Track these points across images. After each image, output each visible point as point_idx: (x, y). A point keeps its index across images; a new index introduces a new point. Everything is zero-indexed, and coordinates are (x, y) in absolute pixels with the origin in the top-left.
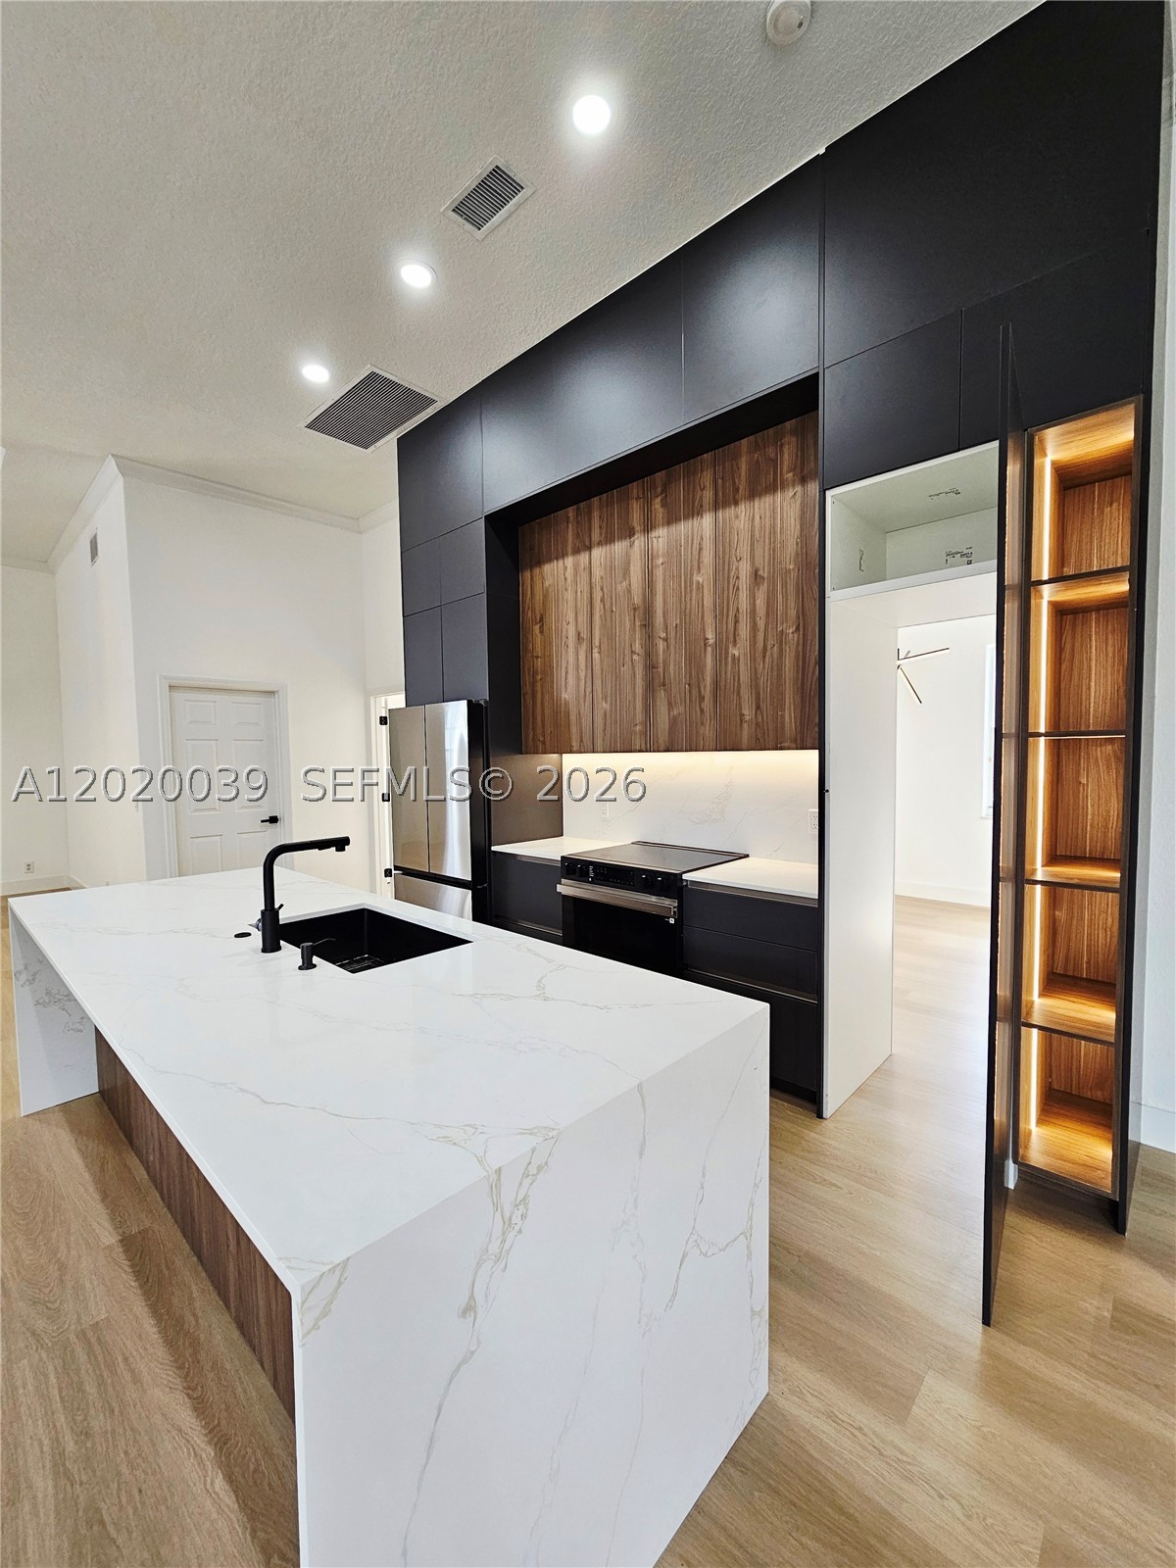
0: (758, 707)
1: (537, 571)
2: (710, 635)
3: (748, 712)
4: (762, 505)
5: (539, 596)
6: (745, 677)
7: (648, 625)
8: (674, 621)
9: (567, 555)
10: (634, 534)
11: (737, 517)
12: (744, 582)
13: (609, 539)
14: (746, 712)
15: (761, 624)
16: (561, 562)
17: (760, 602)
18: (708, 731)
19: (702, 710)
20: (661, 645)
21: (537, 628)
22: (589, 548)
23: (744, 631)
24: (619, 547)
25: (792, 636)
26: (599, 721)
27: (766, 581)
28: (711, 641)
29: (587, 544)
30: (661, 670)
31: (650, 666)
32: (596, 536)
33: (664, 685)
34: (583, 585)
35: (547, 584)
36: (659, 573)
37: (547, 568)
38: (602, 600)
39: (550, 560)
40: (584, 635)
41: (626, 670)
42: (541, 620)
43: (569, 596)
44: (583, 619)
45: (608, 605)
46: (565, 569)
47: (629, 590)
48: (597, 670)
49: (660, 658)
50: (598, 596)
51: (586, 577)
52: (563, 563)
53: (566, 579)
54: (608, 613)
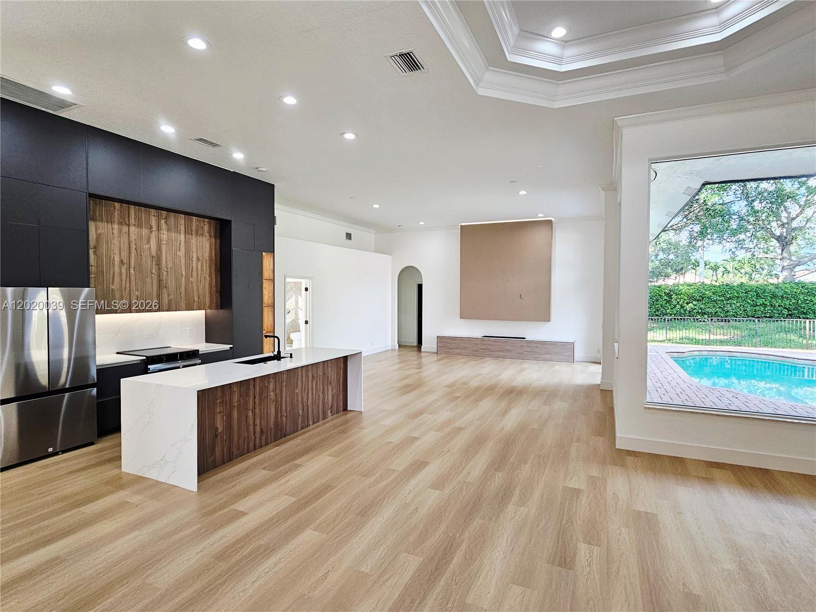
0: (199, 298)
2: (184, 273)
3: (196, 299)
4: (199, 239)
6: (195, 288)
7: (159, 264)
8: (170, 265)
9: (114, 223)
10: (152, 229)
11: (192, 238)
12: (195, 259)
13: (140, 226)
14: (195, 299)
15: (199, 273)
16: (109, 225)
17: (199, 266)
18: (183, 304)
19: (181, 298)
20: (165, 273)
21: (91, 251)
22: (128, 225)
23: (195, 274)
24: (144, 231)
25: (208, 279)
27: (201, 261)
28: (184, 275)
29: (127, 223)
30: (164, 282)
31: (160, 281)
32: (132, 221)
33: (166, 287)
34: (124, 240)
36: (164, 247)
37: (100, 224)
38: (136, 249)
40: (125, 261)
41: (148, 280)
44: (125, 255)
45: (139, 252)
46: (113, 229)
47: (150, 249)
48: (133, 278)
49: (164, 277)
50: (133, 246)
51: (126, 236)
52: (112, 226)
53: (113, 233)
54: (139, 255)
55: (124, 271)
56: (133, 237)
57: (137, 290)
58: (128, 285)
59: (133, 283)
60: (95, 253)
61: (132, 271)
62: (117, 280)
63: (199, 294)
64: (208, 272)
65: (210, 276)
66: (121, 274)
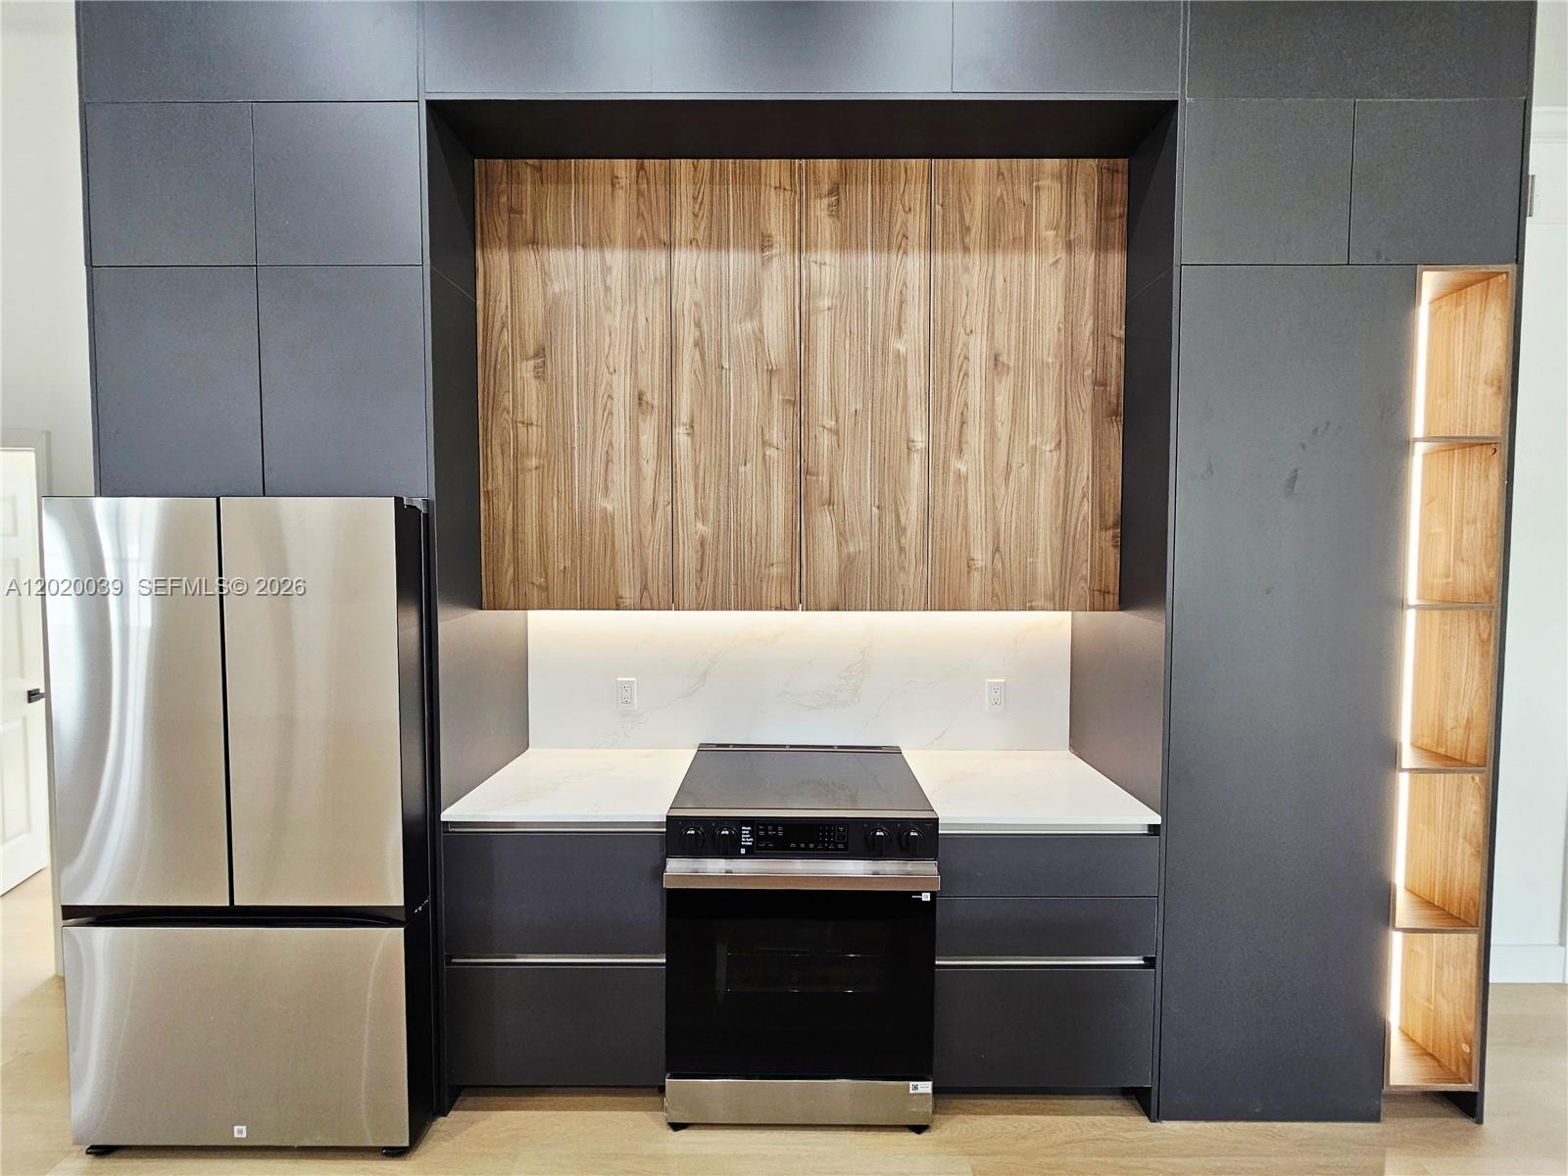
0: (997, 550)
1: (527, 258)
2: (920, 439)
3: (980, 556)
4: (1006, 264)
5: (533, 308)
6: (976, 505)
7: (798, 402)
8: (850, 402)
9: (612, 243)
10: (771, 246)
11: (966, 269)
12: (977, 366)
13: (716, 240)
14: (977, 555)
15: (1003, 431)
16: (594, 256)
17: (1003, 401)
18: (911, 579)
19: (901, 548)
20: (825, 440)
21: (526, 369)
22: (669, 246)
23: (975, 437)
24: (737, 262)
25: (1050, 458)
26: (688, 556)
27: (1012, 373)
28: (919, 445)
29: (664, 237)
30: (825, 477)
31: (802, 472)
32: (684, 226)
33: (830, 503)
34: (650, 311)
35: (556, 288)
36: (823, 325)
37: (558, 259)
38: (698, 344)
39: (564, 243)
40: (654, 398)
41: (749, 472)
42: (541, 352)
43: (617, 319)
44: (651, 373)
45: (711, 355)
46: (606, 270)
47: (759, 337)
48: (685, 464)
49: (824, 462)
50: (687, 335)
51: (659, 295)
52: (603, 258)
53: (607, 289)
54: (711, 369)
55: (648, 440)
56: (687, 297)
57: (701, 514)
58: (664, 498)
59: (687, 491)
60: (540, 374)
61: (681, 436)
62: (621, 476)
63: (997, 535)
64: (1051, 424)
65: (1064, 440)
66: (636, 451)
